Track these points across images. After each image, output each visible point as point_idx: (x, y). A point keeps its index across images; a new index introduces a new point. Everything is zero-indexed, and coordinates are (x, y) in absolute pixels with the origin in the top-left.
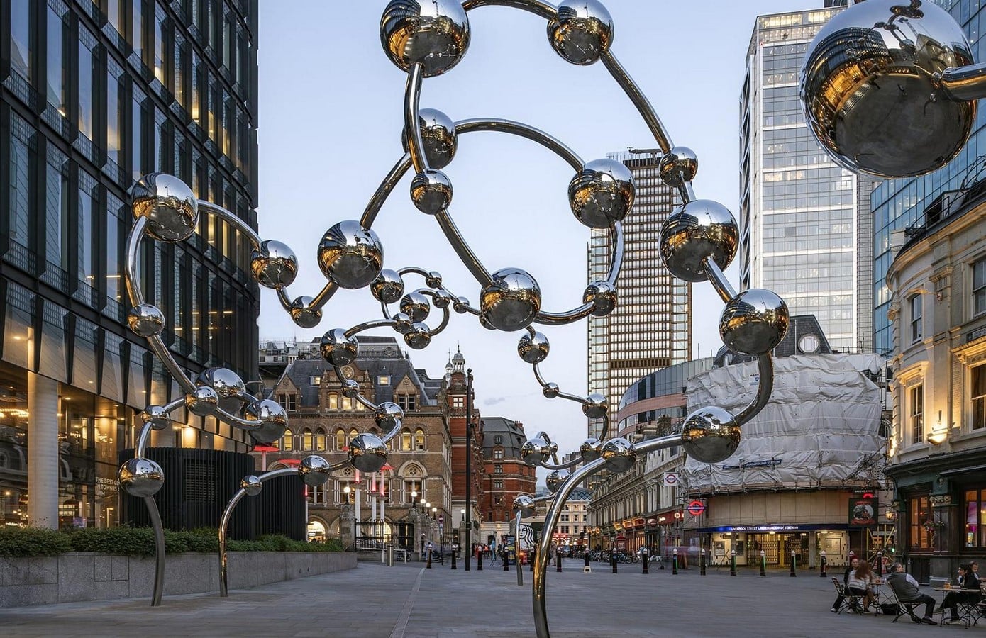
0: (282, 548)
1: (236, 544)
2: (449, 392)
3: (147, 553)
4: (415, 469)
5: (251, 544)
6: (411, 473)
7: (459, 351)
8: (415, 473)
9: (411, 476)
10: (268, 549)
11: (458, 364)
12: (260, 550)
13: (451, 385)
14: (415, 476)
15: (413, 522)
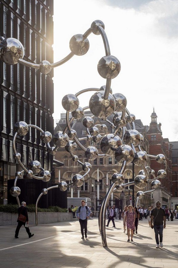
0: (57, 211)
1: (41, 210)
2: (149, 132)
3: (16, 212)
4: (129, 173)
5: (46, 209)
6: (128, 175)
7: (154, 111)
8: (129, 175)
9: (127, 176)
10: (52, 211)
11: (154, 118)
12: (49, 212)
13: (150, 129)
14: (129, 176)
15: (122, 199)
